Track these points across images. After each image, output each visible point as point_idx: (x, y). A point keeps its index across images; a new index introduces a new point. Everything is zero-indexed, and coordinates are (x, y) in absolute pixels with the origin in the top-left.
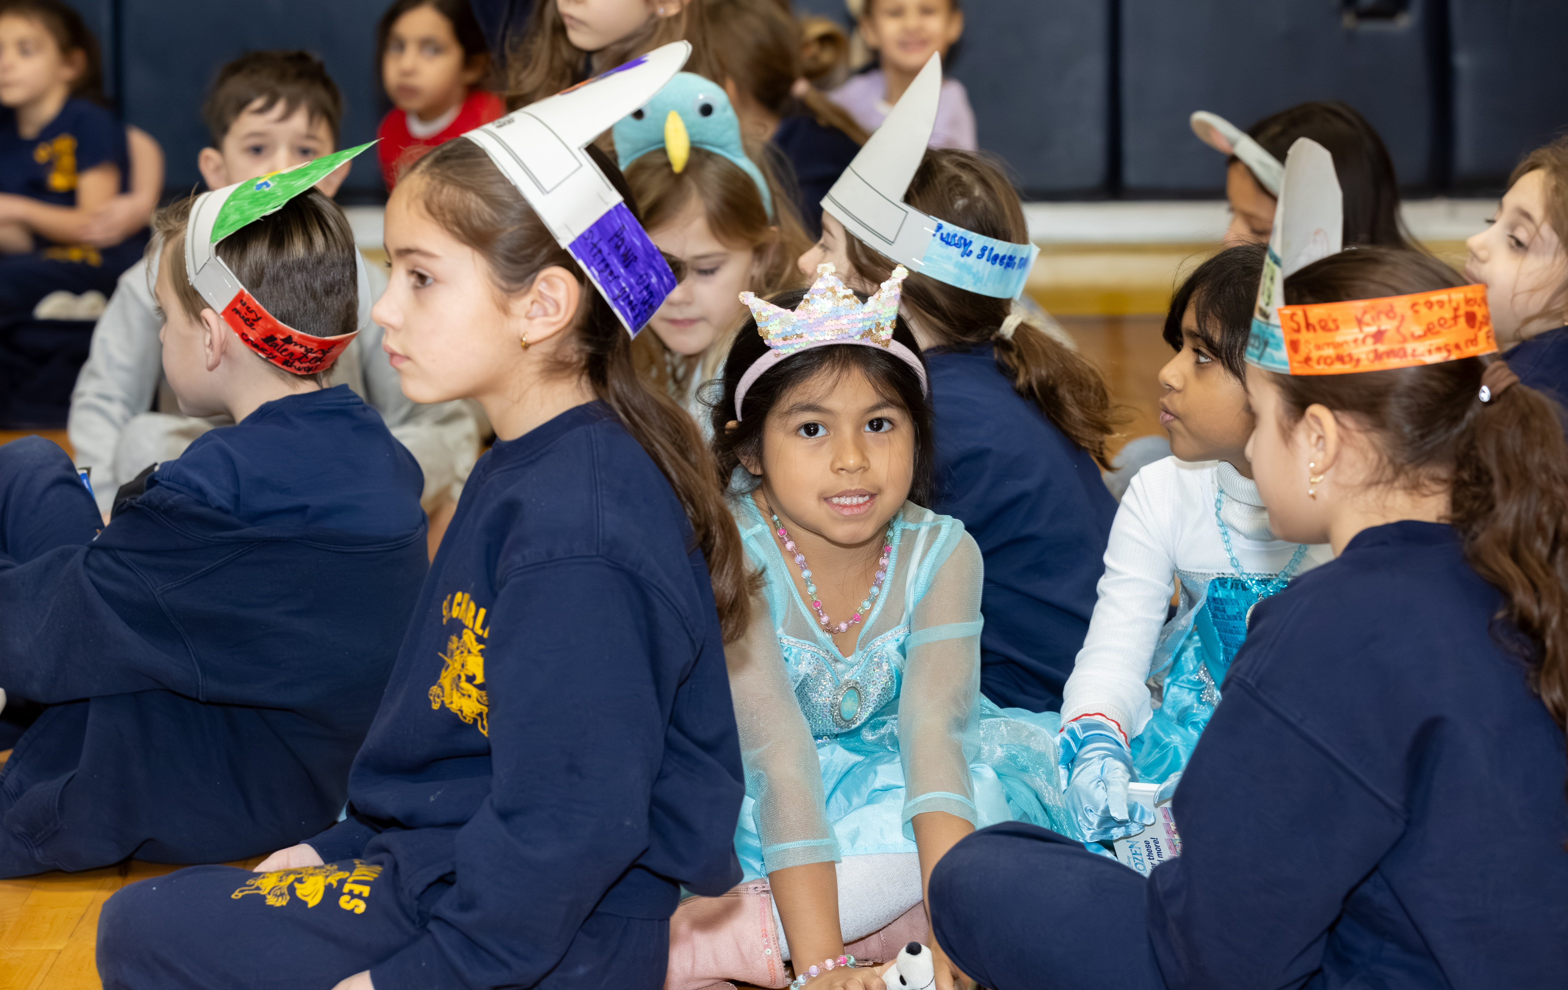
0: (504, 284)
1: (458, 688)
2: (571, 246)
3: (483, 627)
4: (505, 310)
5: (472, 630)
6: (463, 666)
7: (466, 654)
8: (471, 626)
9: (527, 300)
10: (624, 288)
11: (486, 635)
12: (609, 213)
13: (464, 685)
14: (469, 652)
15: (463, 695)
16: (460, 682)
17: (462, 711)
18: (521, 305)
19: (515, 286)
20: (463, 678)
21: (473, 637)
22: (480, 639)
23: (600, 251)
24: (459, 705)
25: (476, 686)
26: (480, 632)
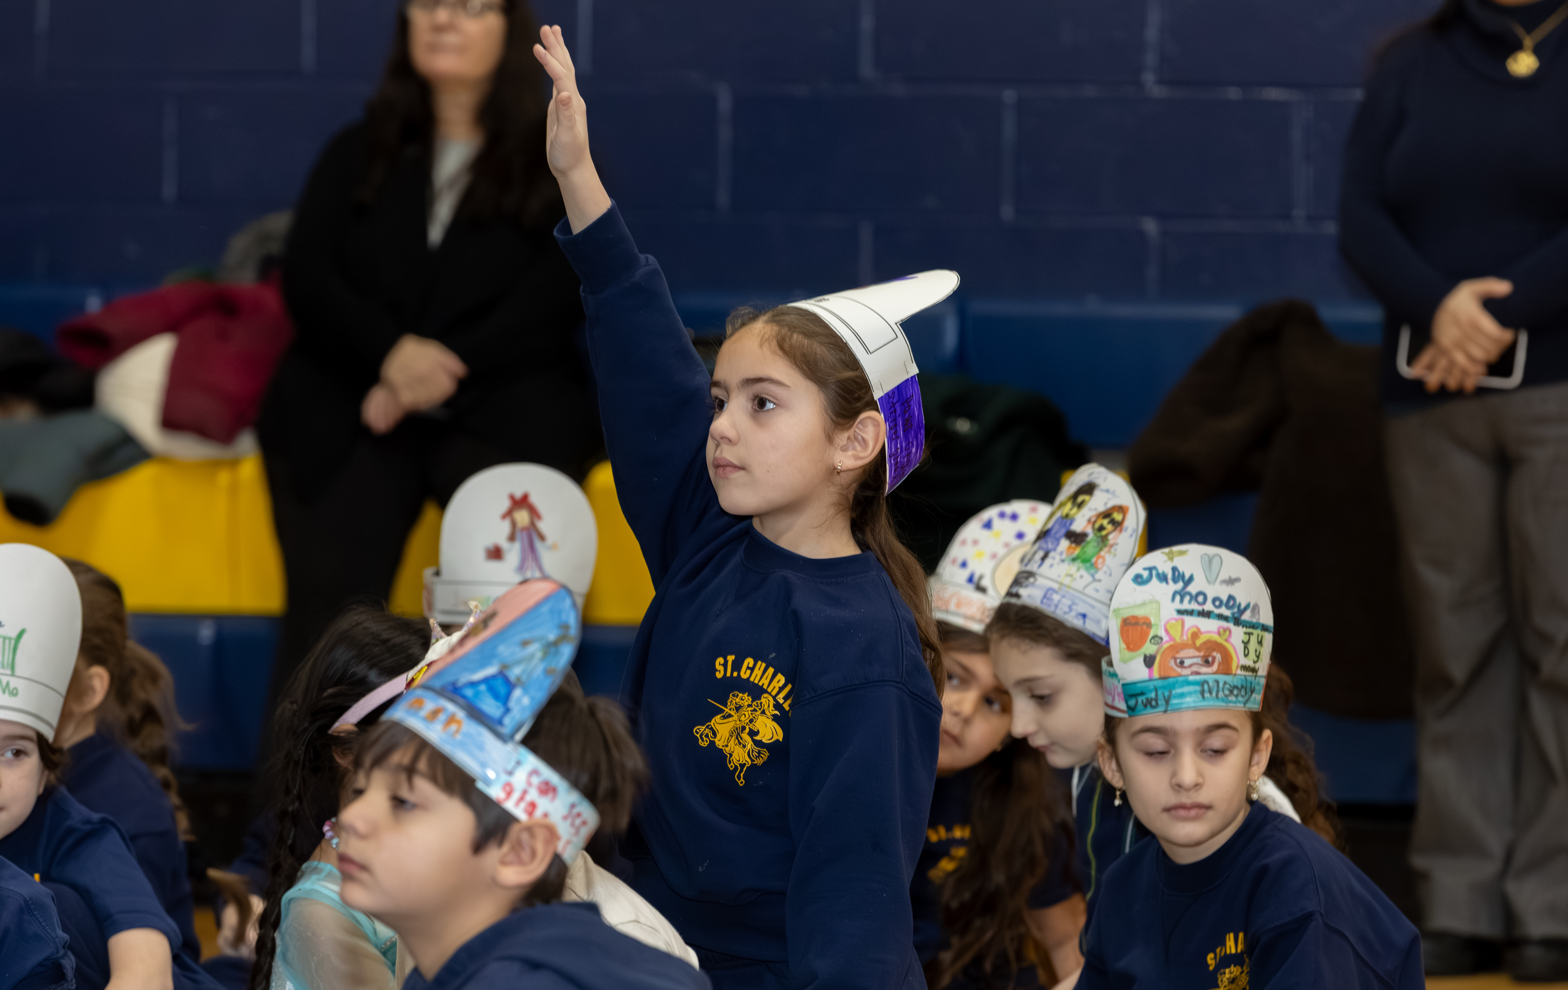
0: (834, 418)
1: (738, 737)
2: (879, 399)
3: (786, 698)
4: (830, 439)
5: (774, 698)
6: (751, 721)
7: (759, 712)
8: (774, 693)
9: (846, 435)
10: (898, 449)
11: (786, 706)
12: (907, 380)
13: (745, 736)
14: (763, 712)
15: (740, 743)
16: (742, 732)
17: (731, 755)
18: (842, 438)
19: (841, 421)
20: (747, 730)
21: (772, 702)
22: (777, 706)
23: (895, 411)
24: (732, 750)
25: (754, 741)
26: (781, 701)
